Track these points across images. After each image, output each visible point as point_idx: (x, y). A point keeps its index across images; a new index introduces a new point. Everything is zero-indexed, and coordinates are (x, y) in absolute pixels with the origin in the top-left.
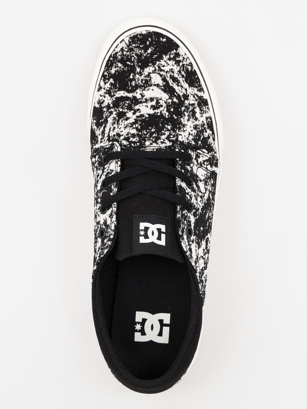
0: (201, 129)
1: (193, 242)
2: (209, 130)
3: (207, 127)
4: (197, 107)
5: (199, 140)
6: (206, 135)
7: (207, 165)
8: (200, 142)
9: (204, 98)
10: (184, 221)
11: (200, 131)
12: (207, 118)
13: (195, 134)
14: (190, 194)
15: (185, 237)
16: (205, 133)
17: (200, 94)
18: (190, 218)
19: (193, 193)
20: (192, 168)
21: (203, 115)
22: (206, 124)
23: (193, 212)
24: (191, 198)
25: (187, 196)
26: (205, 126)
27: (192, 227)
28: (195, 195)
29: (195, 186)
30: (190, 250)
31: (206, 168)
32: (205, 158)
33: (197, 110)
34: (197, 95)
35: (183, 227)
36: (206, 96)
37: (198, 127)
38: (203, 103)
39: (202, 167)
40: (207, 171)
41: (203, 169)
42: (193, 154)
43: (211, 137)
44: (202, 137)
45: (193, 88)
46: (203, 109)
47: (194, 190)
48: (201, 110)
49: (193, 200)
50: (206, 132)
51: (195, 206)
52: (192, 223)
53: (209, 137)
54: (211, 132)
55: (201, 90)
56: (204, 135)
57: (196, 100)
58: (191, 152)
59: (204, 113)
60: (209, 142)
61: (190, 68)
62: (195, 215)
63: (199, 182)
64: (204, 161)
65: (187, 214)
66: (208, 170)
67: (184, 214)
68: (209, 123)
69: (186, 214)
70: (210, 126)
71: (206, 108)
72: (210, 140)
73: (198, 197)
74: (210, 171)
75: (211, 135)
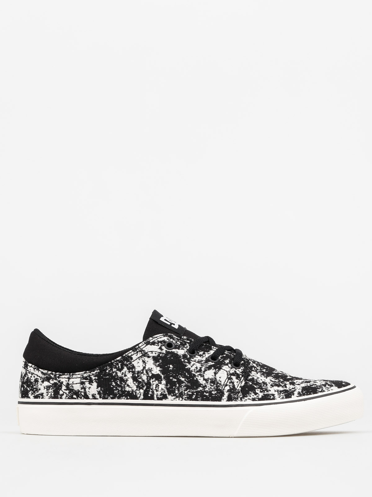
0: (263, 387)
1: (160, 348)
2: (263, 395)
3: (265, 394)
4: (284, 389)
5: (253, 383)
6: (258, 391)
7: (229, 386)
8: (251, 383)
9: (292, 396)
10: (180, 342)
11: (261, 386)
12: (273, 395)
13: (258, 382)
14: (204, 355)
15: (166, 339)
16: (259, 390)
17: (296, 393)
18: (182, 349)
19: (204, 359)
20: (227, 364)
21: (277, 392)
22: (268, 393)
23: (187, 354)
24: (200, 356)
25: (202, 352)
26: (266, 392)
27: (174, 350)
28: (202, 361)
29: (211, 363)
30: (153, 343)
31: (226, 385)
32: (235, 384)
33: (281, 389)
34: (295, 391)
35: (175, 339)
36: (294, 398)
37: (265, 385)
38: (288, 394)
39: (227, 379)
40: (224, 385)
41: (226, 380)
42: (239, 371)
43: (255, 396)
44: (255, 386)
45: (301, 389)
46: (282, 394)
47: (207, 361)
48: (281, 391)
49: (198, 358)
50: (261, 392)
51: (193, 358)
52: (177, 350)
53: (256, 394)
54: (260, 397)
55: (300, 394)
56: (258, 389)
57: (290, 390)
58: (242, 369)
59: (278, 393)
60: (251, 392)
61: (320, 390)
62: (184, 356)
63: (214, 371)
64: (233, 383)
65: (186, 348)
66: (225, 387)
67: (186, 345)
68: (269, 397)
69: (186, 346)
70: (265, 397)
71: (283, 396)
72: (253, 394)
73: (200, 364)
74: (224, 389)
75: (258, 396)
